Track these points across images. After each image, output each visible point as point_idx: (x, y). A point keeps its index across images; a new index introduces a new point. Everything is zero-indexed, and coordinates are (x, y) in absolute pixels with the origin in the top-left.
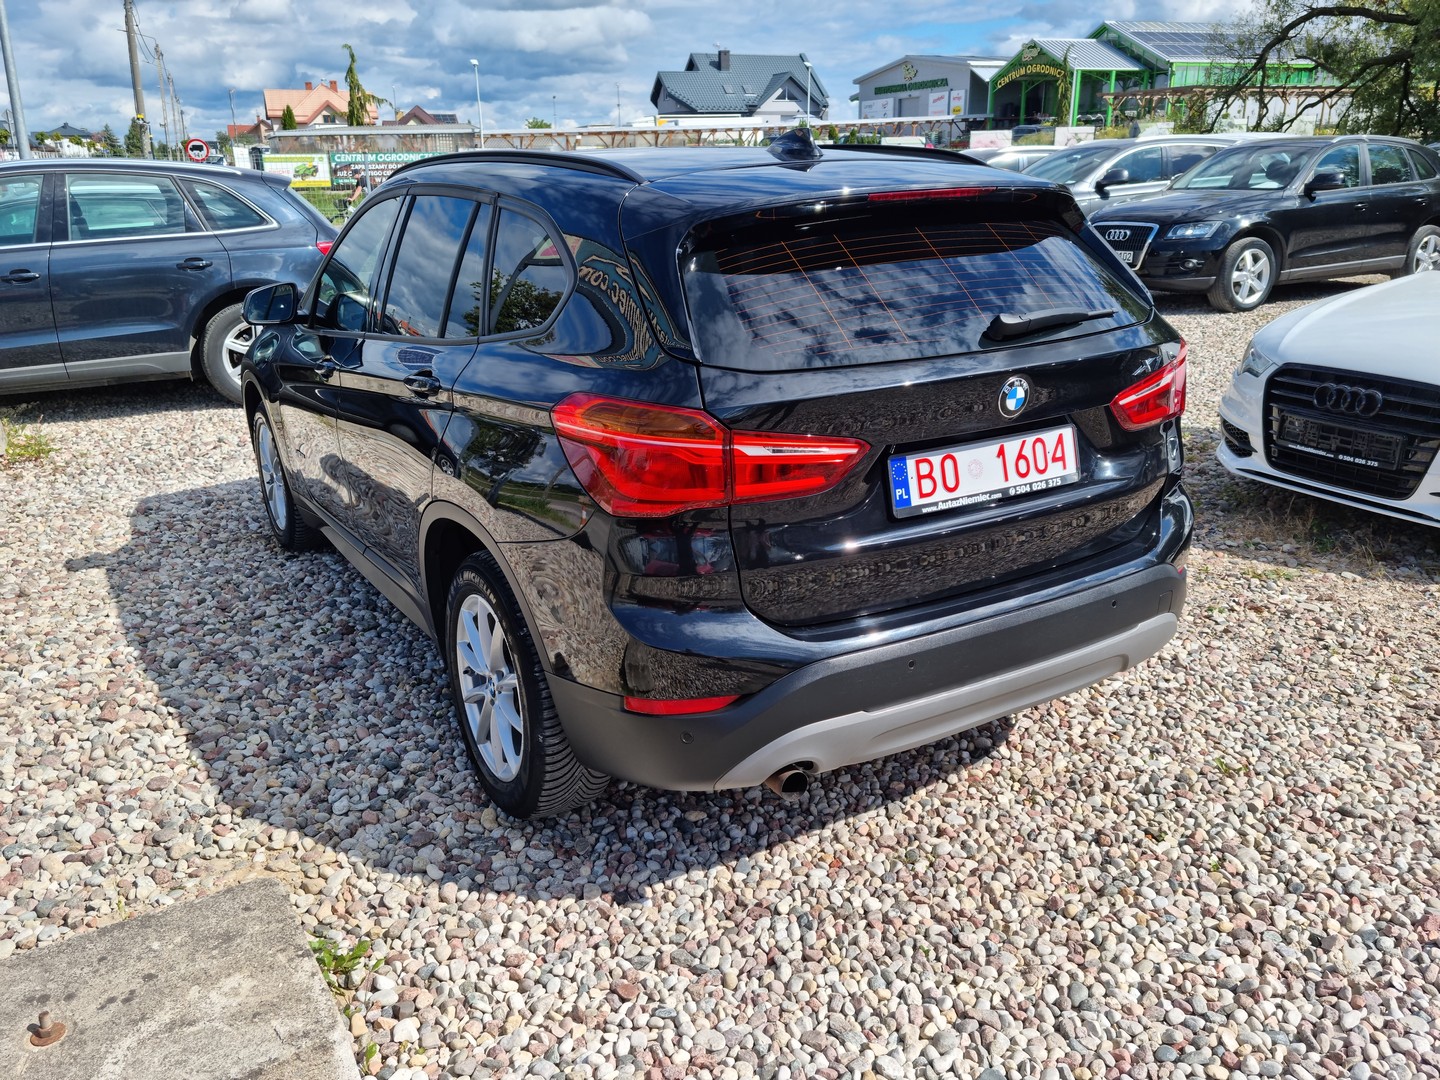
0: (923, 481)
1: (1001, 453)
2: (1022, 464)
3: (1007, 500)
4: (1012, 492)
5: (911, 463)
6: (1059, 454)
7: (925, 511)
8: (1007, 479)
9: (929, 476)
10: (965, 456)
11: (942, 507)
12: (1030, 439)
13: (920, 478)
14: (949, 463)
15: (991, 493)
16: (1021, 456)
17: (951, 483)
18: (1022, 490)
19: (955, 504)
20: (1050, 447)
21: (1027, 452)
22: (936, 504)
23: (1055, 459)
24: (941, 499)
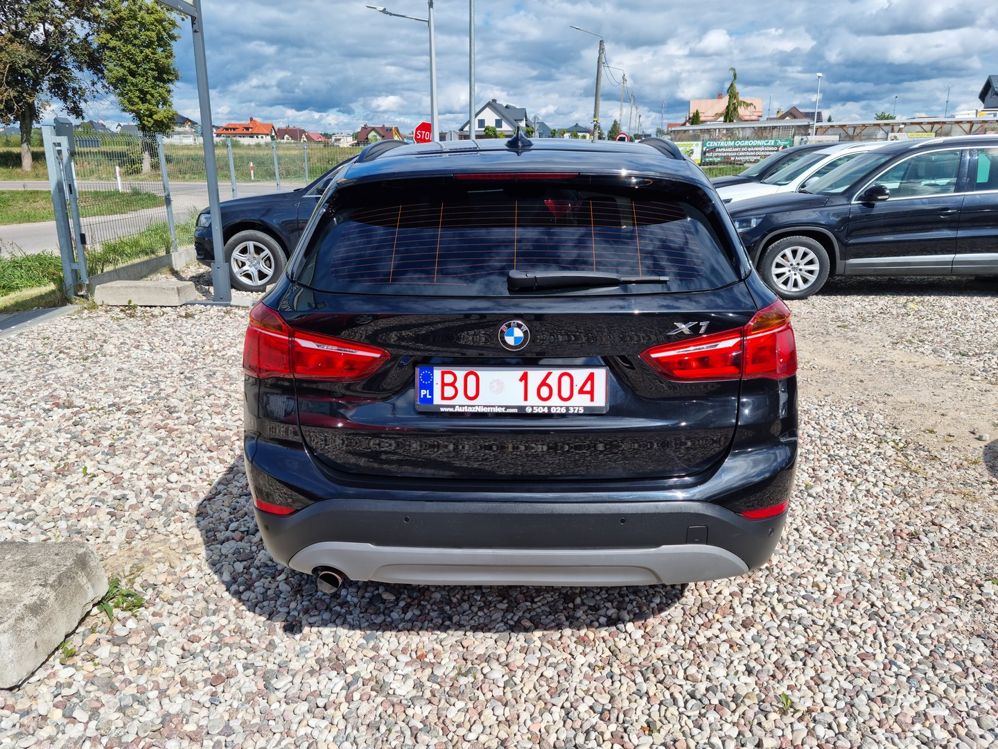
0: (446, 388)
1: (524, 378)
2: (545, 392)
3: (522, 414)
4: (529, 410)
5: (437, 373)
6: (588, 388)
7: (442, 410)
8: (526, 399)
9: (453, 385)
10: (488, 376)
11: (458, 409)
12: (556, 373)
13: (443, 385)
14: (472, 379)
15: (507, 407)
16: (544, 383)
17: (471, 393)
18: (541, 411)
19: (471, 410)
20: (578, 383)
21: (553, 381)
22: (454, 407)
23: (581, 391)
24: (460, 403)
